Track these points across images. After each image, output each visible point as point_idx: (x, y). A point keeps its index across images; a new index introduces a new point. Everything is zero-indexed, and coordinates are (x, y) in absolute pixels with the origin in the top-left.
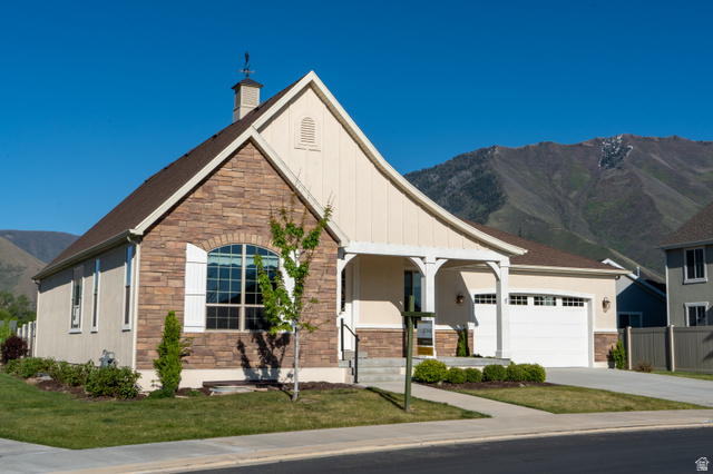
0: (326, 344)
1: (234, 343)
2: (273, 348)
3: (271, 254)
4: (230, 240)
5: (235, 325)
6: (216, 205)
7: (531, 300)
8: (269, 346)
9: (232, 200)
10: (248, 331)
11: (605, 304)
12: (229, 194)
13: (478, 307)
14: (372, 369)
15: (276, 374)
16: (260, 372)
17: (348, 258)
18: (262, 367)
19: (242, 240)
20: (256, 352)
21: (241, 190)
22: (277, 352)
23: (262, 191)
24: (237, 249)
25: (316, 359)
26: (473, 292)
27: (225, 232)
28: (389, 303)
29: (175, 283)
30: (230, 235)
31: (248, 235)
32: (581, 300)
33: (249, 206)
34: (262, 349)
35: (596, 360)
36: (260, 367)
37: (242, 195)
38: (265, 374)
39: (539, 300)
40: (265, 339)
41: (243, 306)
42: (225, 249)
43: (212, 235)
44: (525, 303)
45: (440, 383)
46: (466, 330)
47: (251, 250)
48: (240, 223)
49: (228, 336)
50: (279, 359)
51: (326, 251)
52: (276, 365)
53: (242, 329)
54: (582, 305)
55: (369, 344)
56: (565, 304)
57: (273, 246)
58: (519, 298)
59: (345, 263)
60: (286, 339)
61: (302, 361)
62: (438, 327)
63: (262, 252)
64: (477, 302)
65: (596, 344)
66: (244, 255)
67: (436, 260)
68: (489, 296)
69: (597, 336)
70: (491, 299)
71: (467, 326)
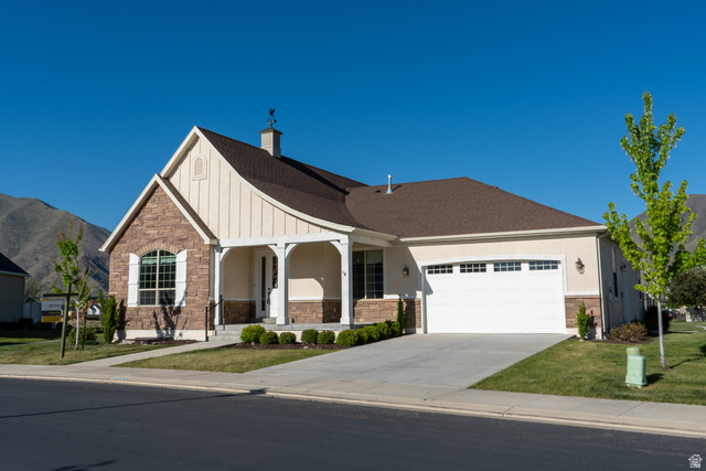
1: (151, 314)
2: (172, 316)
3: (172, 254)
4: (150, 248)
5: (154, 302)
6: (144, 227)
7: (490, 267)
8: (169, 315)
9: (152, 223)
10: (160, 306)
11: (580, 265)
12: (150, 219)
13: (432, 279)
15: (173, 334)
16: (164, 332)
17: (225, 251)
18: (166, 329)
19: (156, 247)
20: (162, 319)
21: (156, 216)
22: (174, 318)
24: (155, 253)
25: (196, 324)
26: (420, 264)
27: (148, 243)
29: (124, 278)
30: (150, 245)
31: (159, 244)
32: (556, 262)
33: (160, 225)
34: (166, 317)
35: (568, 326)
37: (157, 219)
38: (167, 333)
39: (501, 266)
40: (168, 310)
41: (157, 289)
42: (149, 255)
43: (141, 246)
44: (484, 270)
45: (253, 343)
46: (411, 303)
47: (162, 253)
48: (156, 237)
49: (150, 309)
50: (175, 323)
52: (173, 328)
53: (157, 305)
54: (556, 268)
56: (531, 269)
57: (172, 249)
58: (476, 265)
59: (222, 255)
60: (179, 310)
61: (187, 325)
62: (386, 297)
63: (168, 254)
64: (430, 272)
65: (567, 308)
66: (158, 257)
67: (287, 245)
68: (443, 266)
69: (568, 300)
70: (446, 268)
71: (415, 294)
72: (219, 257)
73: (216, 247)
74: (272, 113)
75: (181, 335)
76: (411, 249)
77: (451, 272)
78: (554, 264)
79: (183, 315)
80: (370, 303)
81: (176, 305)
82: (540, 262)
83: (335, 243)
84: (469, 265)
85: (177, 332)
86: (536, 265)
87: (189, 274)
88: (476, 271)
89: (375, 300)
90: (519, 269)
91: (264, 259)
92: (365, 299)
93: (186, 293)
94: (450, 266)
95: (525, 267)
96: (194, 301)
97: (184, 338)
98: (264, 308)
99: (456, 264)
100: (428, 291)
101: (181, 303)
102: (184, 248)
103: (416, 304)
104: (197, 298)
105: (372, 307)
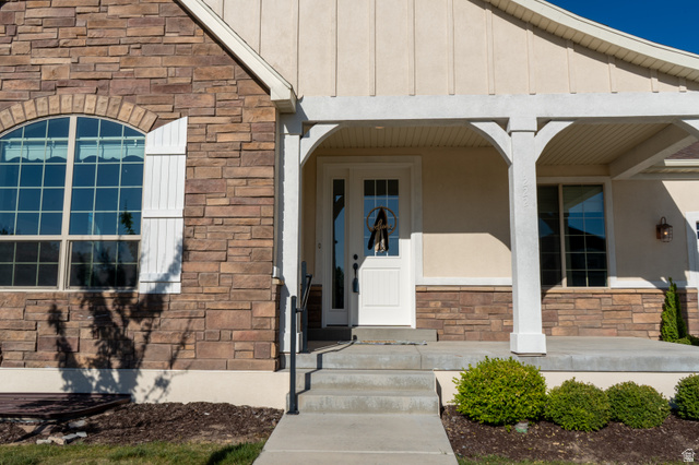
0: (245, 316)
1: (40, 314)
2: (126, 322)
3: (129, 132)
4: (42, 109)
5: (49, 278)
6: (19, 46)
8: (116, 318)
9: (50, 34)
10: (75, 290)
12: (41, 23)
14: (358, 377)
16: (95, 373)
17: (317, 133)
18: (101, 364)
19: (66, 107)
20: (86, 333)
21: (70, 13)
22: (135, 331)
23: (112, 11)
24: (58, 127)
25: (223, 350)
26: (692, 215)
27: (33, 95)
28: (487, 235)
30: (40, 100)
31: (78, 97)
33: (82, 41)
36: (97, 364)
37: (71, 22)
38: (106, 380)
40: (110, 304)
41: (65, 237)
42: (35, 129)
45: (522, 427)
47: (87, 127)
48: (66, 76)
49: (36, 301)
50: (138, 347)
51: (248, 116)
52: (132, 361)
53: (62, 287)
55: (445, 315)
57: (128, 114)
59: (308, 144)
60: (154, 304)
61: (188, 354)
62: (615, 282)
63: (111, 129)
66: (72, 138)
67: (542, 122)
71: (684, 279)
73: (291, 119)
75: (162, 383)
76: (669, 186)
79: (170, 323)
80: (574, 296)
81: (143, 288)
85: (146, 379)
87: (194, 193)
89: (587, 289)
91: (339, 187)
92: (564, 287)
93: (184, 251)
96: (216, 278)
98: (339, 302)
101: (164, 282)
102: (177, 112)
103: (689, 297)
104: (225, 268)
105: (581, 303)
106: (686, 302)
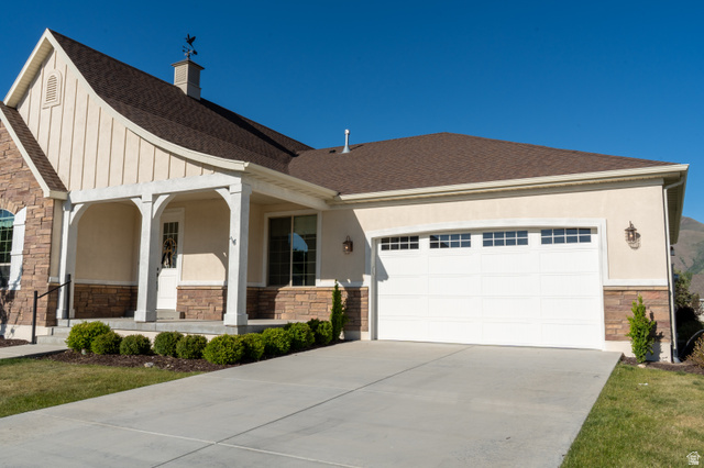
2: (4, 303)
3: (10, 215)
7: (477, 240)
8: (2, 302)
11: (633, 235)
13: (389, 258)
15: (4, 330)
17: (77, 208)
22: (6, 307)
26: (371, 233)
28: (212, 255)
32: (588, 230)
35: (608, 338)
39: (494, 237)
44: (468, 244)
46: (355, 293)
50: (7, 314)
52: (5, 321)
54: (588, 240)
55: (188, 304)
56: (544, 241)
57: (10, 208)
58: (455, 236)
59: (73, 214)
60: (12, 295)
61: (21, 318)
62: (320, 283)
63: (6, 214)
64: (384, 248)
65: (607, 307)
67: (155, 197)
68: (404, 239)
69: (609, 293)
70: (408, 241)
71: (361, 280)
72: (68, 217)
73: (66, 203)
74: (191, 41)
75: (12, 331)
76: (357, 212)
77: (415, 246)
78: (583, 234)
79: (17, 303)
80: (296, 293)
81: (10, 288)
82: (559, 231)
83: (222, 192)
84: (445, 237)
85: (9, 327)
86: (552, 235)
87: (27, 243)
88: (455, 245)
89: (304, 288)
90: (525, 242)
92: (290, 287)
93: (22, 270)
94: (415, 238)
95: (535, 238)
97: (16, 336)
99: (424, 235)
100: (381, 275)
101: (15, 285)
102: (24, 204)
103: (362, 294)
104: (34, 278)
105: (299, 298)
106: (360, 297)
